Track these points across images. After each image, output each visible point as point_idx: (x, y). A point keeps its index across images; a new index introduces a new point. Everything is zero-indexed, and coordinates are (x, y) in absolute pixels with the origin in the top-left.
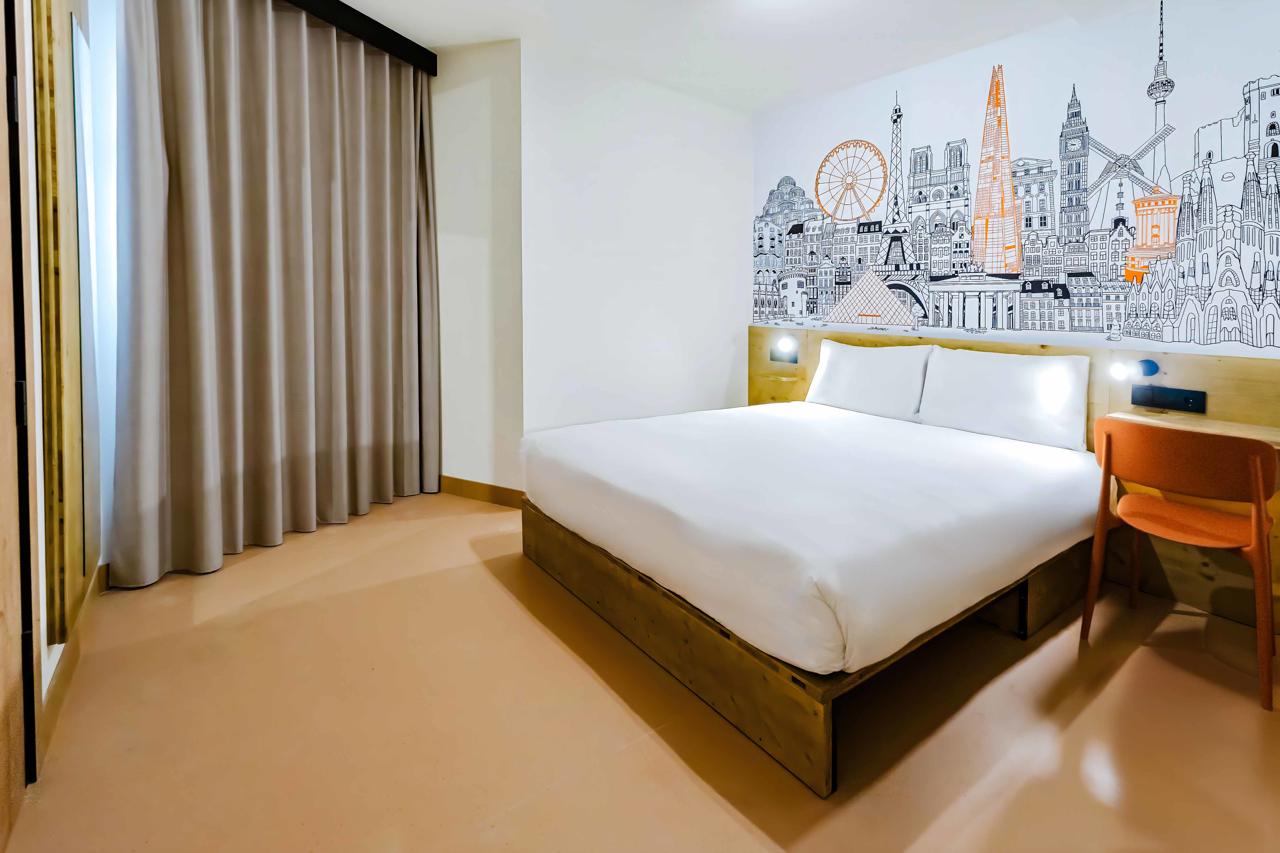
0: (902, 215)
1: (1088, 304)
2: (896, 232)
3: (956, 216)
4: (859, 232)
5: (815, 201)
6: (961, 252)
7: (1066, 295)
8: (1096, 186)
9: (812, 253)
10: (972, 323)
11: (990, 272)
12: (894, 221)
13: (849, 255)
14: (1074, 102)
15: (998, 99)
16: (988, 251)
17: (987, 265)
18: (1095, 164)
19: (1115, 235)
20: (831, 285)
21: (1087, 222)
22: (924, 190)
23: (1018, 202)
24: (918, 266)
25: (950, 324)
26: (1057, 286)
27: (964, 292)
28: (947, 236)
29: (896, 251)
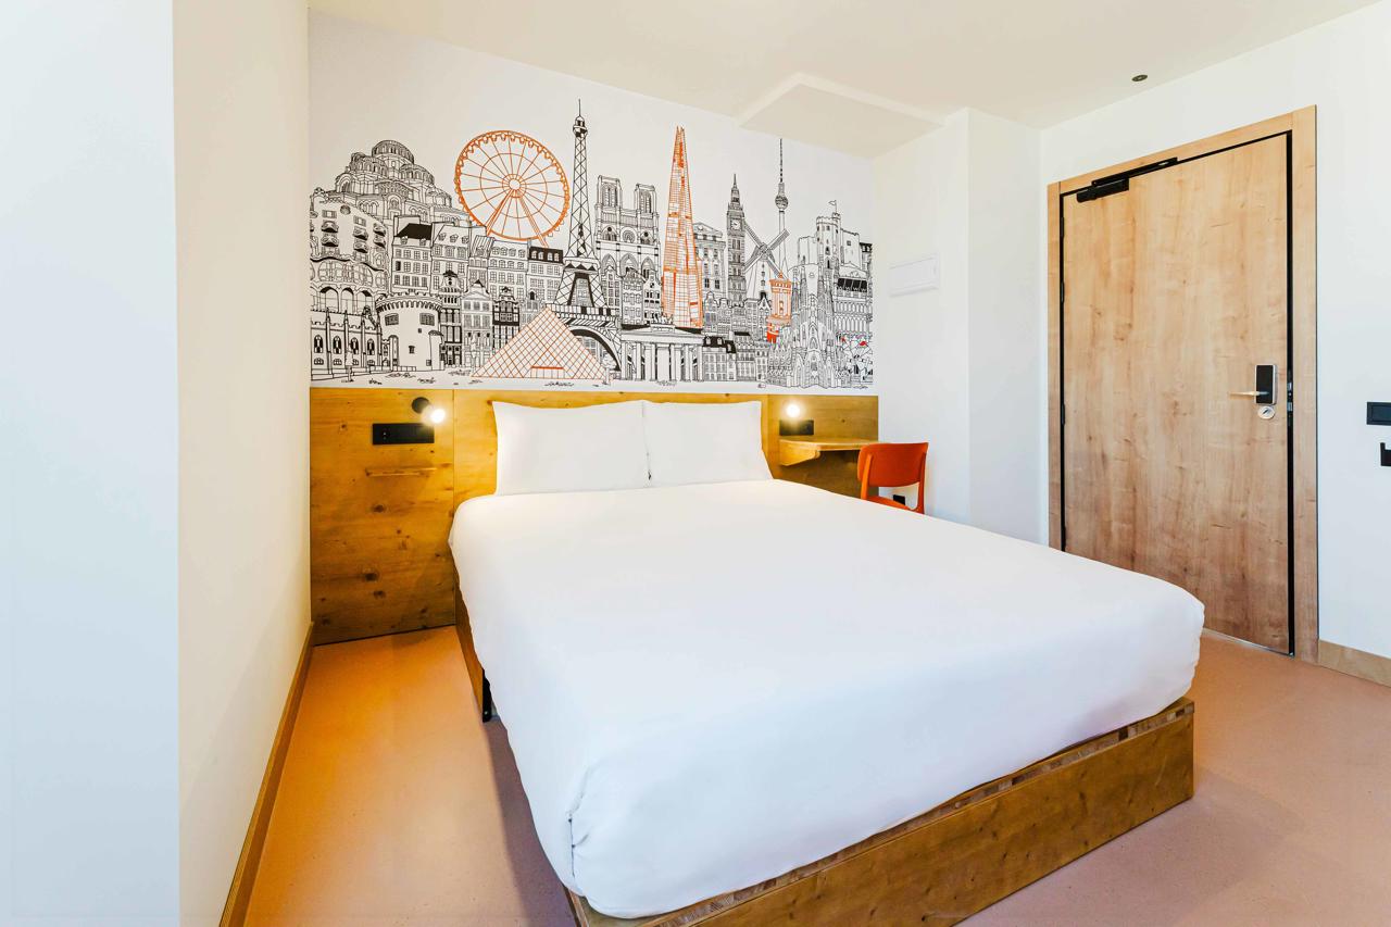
0: (589, 249)
1: (747, 359)
2: (581, 267)
3: (646, 264)
4: (530, 258)
5: (455, 197)
6: (652, 302)
7: (734, 351)
8: (751, 262)
9: (449, 274)
10: (663, 375)
11: (678, 325)
12: (579, 254)
13: (516, 287)
14: (735, 190)
15: (682, 160)
16: (677, 304)
17: (676, 318)
18: (749, 247)
19: (761, 306)
20: (486, 323)
21: (745, 292)
22: (614, 227)
23: (699, 262)
24: (609, 311)
25: (643, 377)
26: (728, 342)
27: (656, 344)
28: (638, 282)
29: (581, 290)
